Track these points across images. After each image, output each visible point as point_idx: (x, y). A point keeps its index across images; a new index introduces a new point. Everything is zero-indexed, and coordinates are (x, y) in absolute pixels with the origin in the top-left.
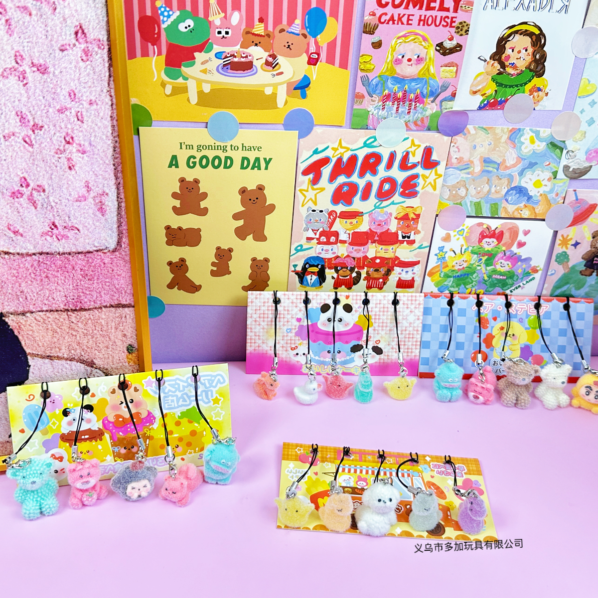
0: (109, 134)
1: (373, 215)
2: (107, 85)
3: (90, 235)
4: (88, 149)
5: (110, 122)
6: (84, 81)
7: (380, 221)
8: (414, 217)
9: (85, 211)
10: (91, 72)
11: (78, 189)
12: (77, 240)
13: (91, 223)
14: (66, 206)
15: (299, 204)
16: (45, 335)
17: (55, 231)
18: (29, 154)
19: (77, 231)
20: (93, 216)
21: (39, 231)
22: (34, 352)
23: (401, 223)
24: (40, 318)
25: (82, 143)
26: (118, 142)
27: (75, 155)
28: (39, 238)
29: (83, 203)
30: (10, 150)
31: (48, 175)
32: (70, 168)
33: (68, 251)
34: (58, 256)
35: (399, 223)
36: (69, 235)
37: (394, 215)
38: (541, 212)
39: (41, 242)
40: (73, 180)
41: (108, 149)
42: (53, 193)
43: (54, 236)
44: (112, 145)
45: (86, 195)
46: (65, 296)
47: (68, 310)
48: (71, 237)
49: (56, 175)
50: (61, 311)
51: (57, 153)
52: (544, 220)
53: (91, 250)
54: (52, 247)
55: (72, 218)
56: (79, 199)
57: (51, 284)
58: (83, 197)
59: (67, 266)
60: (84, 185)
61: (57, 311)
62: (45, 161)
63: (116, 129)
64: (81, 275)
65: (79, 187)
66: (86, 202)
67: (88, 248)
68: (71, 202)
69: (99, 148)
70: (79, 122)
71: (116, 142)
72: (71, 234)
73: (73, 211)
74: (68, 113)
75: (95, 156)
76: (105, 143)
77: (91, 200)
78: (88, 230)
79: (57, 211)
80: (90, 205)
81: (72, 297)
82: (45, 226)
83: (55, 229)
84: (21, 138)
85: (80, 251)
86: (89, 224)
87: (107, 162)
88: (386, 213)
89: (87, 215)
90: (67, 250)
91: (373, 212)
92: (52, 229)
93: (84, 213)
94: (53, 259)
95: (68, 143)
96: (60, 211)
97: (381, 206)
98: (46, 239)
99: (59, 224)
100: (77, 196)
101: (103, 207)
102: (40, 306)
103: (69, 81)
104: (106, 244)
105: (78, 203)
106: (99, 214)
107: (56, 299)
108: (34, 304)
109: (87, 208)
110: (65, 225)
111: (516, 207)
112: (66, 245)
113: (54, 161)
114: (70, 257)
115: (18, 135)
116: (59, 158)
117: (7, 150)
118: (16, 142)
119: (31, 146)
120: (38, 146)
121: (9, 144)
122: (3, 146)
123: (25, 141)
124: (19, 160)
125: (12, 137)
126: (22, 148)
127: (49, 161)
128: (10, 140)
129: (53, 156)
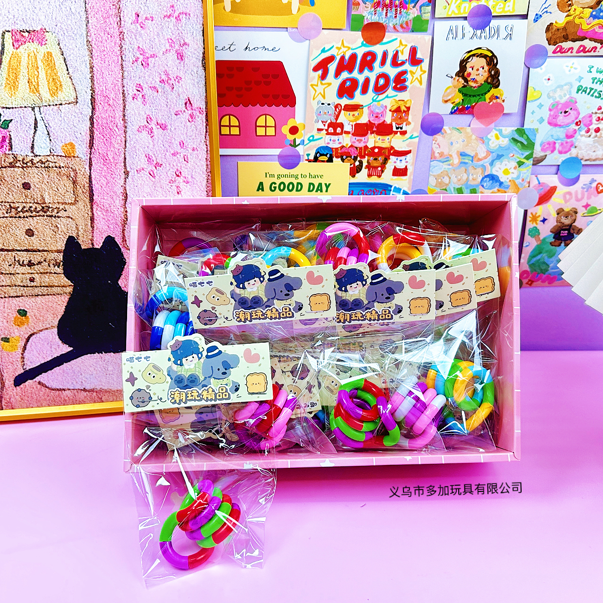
0: (204, 171)
2: (204, 138)
4: (191, 180)
5: (206, 162)
6: (189, 135)
10: (195, 129)
18: (152, 182)
25: (187, 176)
26: (210, 175)
32: (178, 193)
41: (203, 181)
44: (206, 178)
51: (170, 183)
63: (209, 167)
69: (197, 180)
70: (185, 162)
71: (209, 176)
74: (178, 156)
75: (195, 185)
76: (202, 176)
87: (202, 189)
95: (178, 176)
103: (180, 135)
113: (168, 188)
115: (146, 170)
116: (172, 186)
117: (138, 180)
118: (144, 174)
119: (154, 177)
120: (158, 178)
121: (140, 175)
122: (136, 177)
123: (150, 174)
124: (146, 187)
125: (142, 171)
126: (148, 179)
127: (165, 187)
128: (141, 173)
129: (168, 185)
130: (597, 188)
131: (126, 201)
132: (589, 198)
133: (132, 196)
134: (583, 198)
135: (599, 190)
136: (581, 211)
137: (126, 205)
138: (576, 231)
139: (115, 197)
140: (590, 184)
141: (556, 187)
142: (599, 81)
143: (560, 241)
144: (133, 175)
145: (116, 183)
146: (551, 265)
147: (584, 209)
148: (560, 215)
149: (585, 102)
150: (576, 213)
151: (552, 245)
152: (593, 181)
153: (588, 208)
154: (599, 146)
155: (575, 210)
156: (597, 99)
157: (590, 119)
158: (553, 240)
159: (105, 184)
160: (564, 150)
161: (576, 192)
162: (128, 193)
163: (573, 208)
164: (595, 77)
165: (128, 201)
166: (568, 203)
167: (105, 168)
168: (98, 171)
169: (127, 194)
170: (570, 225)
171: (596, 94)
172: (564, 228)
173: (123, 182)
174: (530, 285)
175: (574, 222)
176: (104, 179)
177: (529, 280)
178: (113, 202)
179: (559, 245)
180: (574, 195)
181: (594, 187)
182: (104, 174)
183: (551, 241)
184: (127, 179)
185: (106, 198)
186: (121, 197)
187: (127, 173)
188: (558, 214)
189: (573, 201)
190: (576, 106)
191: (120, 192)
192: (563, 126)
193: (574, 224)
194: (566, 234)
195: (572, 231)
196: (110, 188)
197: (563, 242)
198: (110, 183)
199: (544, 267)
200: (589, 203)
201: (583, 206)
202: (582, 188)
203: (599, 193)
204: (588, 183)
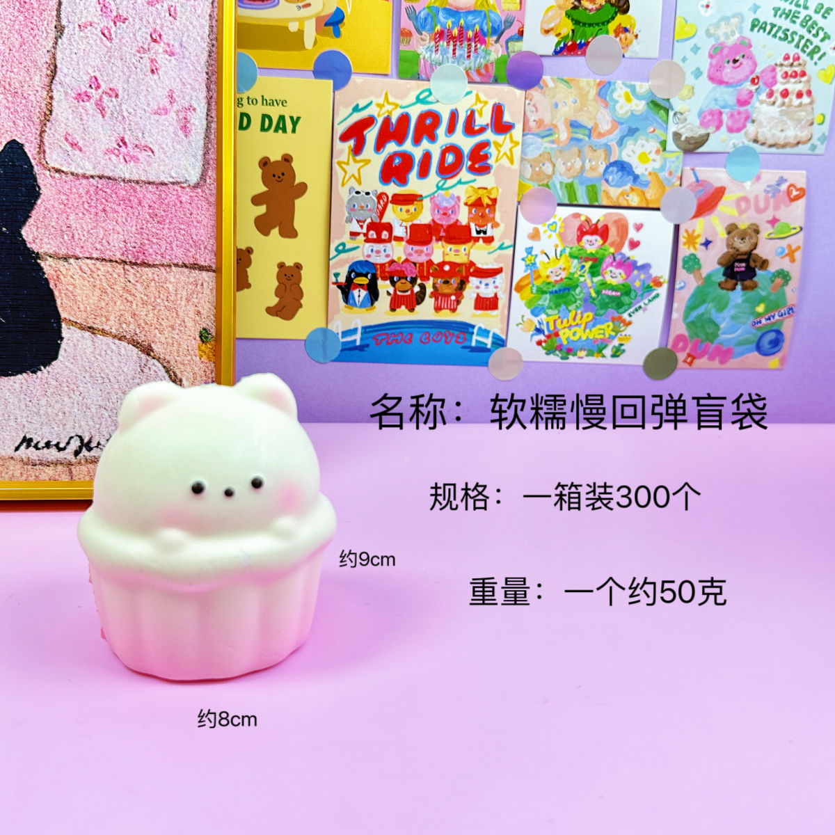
0: (205, 36)
1: (435, 199)
3: (167, 161)
4: (178, 50)
5: (209, 22)
7: (446, 208)
8: (490, 202)
9: (164, 128)
11: (159, 99)
12: (149, 164)
13: (170, 144)
14: (141, 118)
15: (337, 182)
16: (91, 294)
17: (123, 149)
18: (106, 49)
19: (150, 153)
20: (173, 136)
21: (103, 147)
22: (72, 319)
23: (473, 211)
24: (87, 269)
25: (171, 42)
27: (161, 56)
28: (102, 156)
29: (163, 117)
30: (85, 42)
31: (124, 77)
32: (152, 71)
33: (136, 179)
34: (122, 184)
35: (470, 212)
36: (140, 157)
37: (463, 200)
38: (653, 197)
39: (103, 162)
40: (155, 86)
41: (202, 53)
42: (127, 100)
43: (121, 156)
44: (207, 49)
45: (168, 107)
46: (125, 242)
47: (125, 262)
48: (142, 160)
49: (134, 79)
50: (116, 262)
51: (139, 52)
52: (658, 209)
53: (166, 181)
54: (116, 170)
55: (146, 134)
56: (159, 111)
57: (108, 221)
58: (164, 109)
59: (132, 198)
60: (167, 95)
61: (111, 261)
62: (124, 59)
63: (214, 30)
64: (149, 214)
65: (160, 96)
66: (166, 116)
67: (163, 178)
68: (148, 114)
69: (191, 51)
70: (171, 18)
71: (213, 45)
72: (142, 156)
73: (149, 126)
74: (159, 6)
75: (185, 60)
76: (200, 46)
77: (173, 115)
78: (165, 153)
79: (130, 124)
80: (171, 121)
81: (133, 245)
82: (111, 141)
83: (124, 147)
84: (99, 29)
85: (151, 180)
86: (167, 145)
87: (199, 69)
88: (452, 197)
89: (165, 133)
90: (136, 177)
91: (436, 195)
92: (120, 146)
93: (163, 130)
94: (115, 186)
95: (155, 41)
96: (133, 124)
97: (445, 186)
98: (110, 159)
99: (129, 140)
100: (156, 108)
101: (188, 125)
102: (90, 250)
104: (186, 175)
105: (157, 117)
106: (181, 133)
107: (112, 244)
108: (82, 247)
109: (167, 123)
110: (137, 143)
111: (619, 190)
112: (134, 171)
113: (134, 61)
114: (138, 187)
115: (96, 26)
116: (141, 58)
117: (80, 43)
118: (93, 33)
119: (110, 39)
120: (118, 41)
121: (83, 35)
122: (76, 37)
123: (104, 34)
124: (92, 55)
125: (89, 28)
126: (98, 42)
127: (128, 60)
128: (86, 30)
129: (134, 55)
130: (789, 192)
131: (53, 79)
132: (777, 208)
133: (65, 71)
134: (766, 208)
135: (792, 196)
136: (766, 231)
137: (53, 87)
138: (758, 264)
139: (32, 70)
140: (778, 185)
141: (725, 188)
142: (784, 13)
143: (734, 281)
144: (72, 32)
145: (39, 46)
146: (722, 326)
147: (769, 226)
148: (732, 234)
149: (765, 47)
150: (757, 232)
151: (722, 288)
152: (782, 180)
153: (777, 225)
154: (789, 122)
155: (755, 227)
156: (782, 42)
157: (773, 74)
158: (723, 279)
159: (17, 46)
160: (736, 126)
161: (756, 197)
162: (59, 65)
163: (752, 224)
164: (777, 6)
165: (57, 78)
166: (744, 216)
167: (21, 18)
168: (8, 22)
169: (56, 66)
170: (749, 254)
171: (780, 34)
172: (739, 257)
173: (51, 45)
174: (690, 364)
175: (755, 248)
176: (16, 36)
177: (689, 355)
178: (28, 79)
179: (734, 289)
180: (752, 203)
181: (784, 191)
182: (17, 27)
183: (719, 281)
184: (60, 40)
185: (15, 70)
186: (44, 70)
187: (60, 30)
188: (729, 233)
189: (752, 212)
190: (751, 52)
191: (43, 61)
192: (731, 84)
193: (755, 252)
194: (743, 269)
195: (752, 264)
196: (26, 53)
197: (739, 283)
198: (27, 44)
199: (710, 330)
200: (777, 217)
201: (769, 222)
202: (766, 192)
203: (793, 200)
204: (773, 183)
